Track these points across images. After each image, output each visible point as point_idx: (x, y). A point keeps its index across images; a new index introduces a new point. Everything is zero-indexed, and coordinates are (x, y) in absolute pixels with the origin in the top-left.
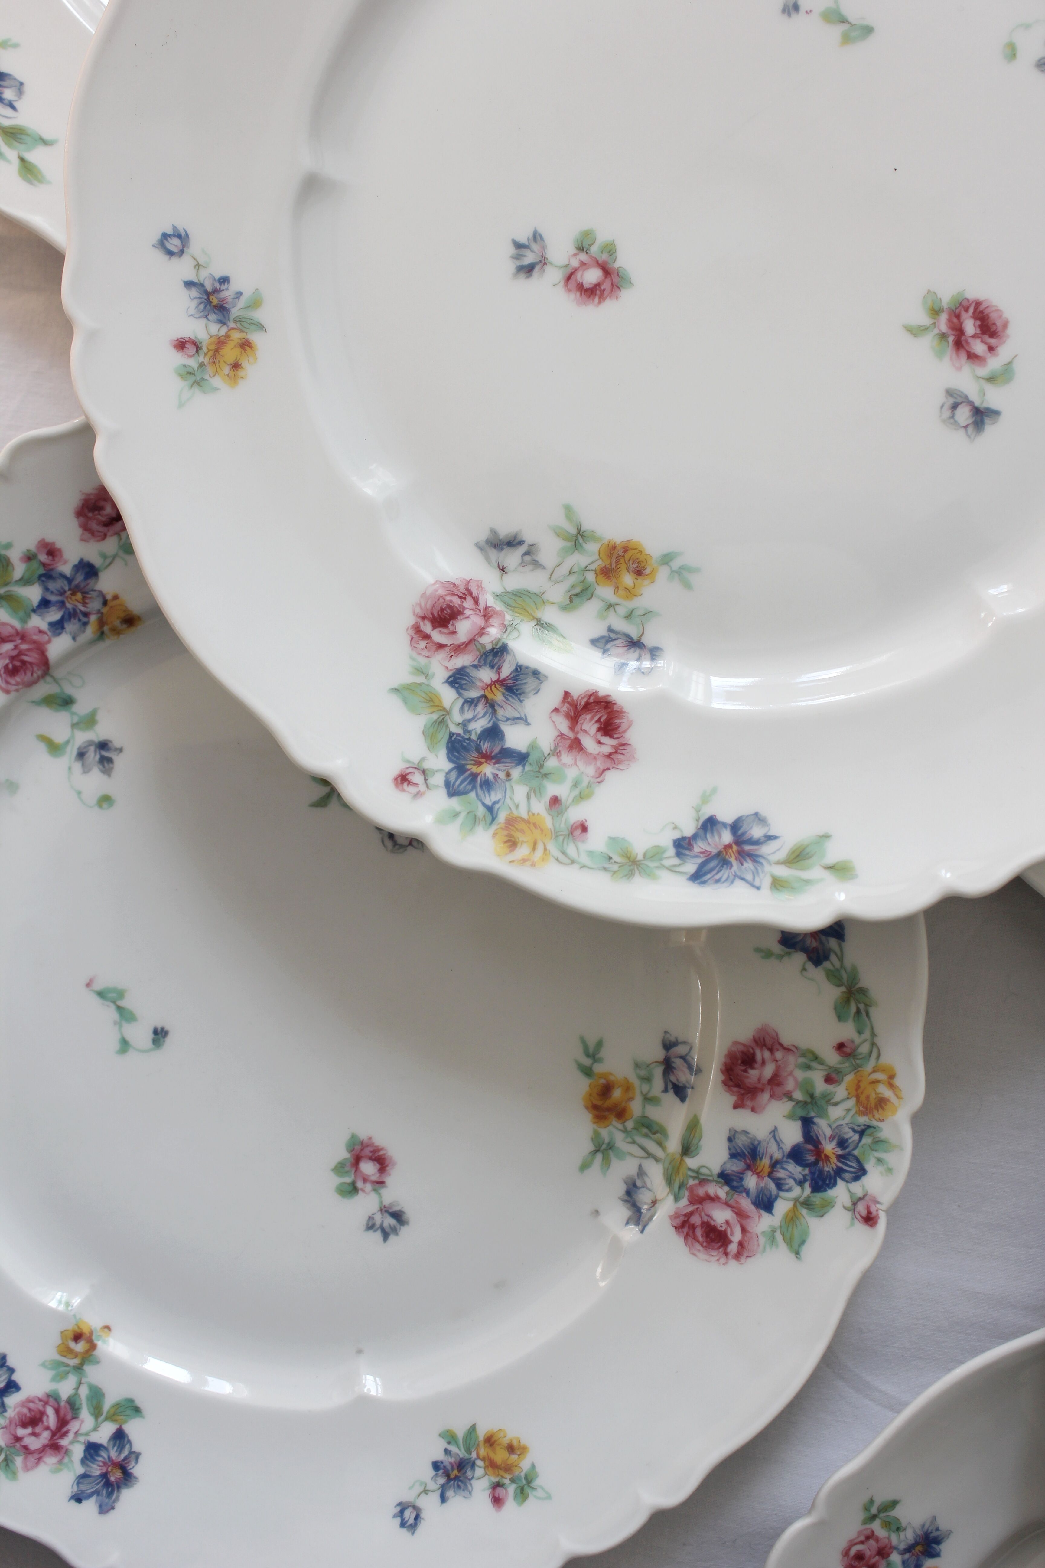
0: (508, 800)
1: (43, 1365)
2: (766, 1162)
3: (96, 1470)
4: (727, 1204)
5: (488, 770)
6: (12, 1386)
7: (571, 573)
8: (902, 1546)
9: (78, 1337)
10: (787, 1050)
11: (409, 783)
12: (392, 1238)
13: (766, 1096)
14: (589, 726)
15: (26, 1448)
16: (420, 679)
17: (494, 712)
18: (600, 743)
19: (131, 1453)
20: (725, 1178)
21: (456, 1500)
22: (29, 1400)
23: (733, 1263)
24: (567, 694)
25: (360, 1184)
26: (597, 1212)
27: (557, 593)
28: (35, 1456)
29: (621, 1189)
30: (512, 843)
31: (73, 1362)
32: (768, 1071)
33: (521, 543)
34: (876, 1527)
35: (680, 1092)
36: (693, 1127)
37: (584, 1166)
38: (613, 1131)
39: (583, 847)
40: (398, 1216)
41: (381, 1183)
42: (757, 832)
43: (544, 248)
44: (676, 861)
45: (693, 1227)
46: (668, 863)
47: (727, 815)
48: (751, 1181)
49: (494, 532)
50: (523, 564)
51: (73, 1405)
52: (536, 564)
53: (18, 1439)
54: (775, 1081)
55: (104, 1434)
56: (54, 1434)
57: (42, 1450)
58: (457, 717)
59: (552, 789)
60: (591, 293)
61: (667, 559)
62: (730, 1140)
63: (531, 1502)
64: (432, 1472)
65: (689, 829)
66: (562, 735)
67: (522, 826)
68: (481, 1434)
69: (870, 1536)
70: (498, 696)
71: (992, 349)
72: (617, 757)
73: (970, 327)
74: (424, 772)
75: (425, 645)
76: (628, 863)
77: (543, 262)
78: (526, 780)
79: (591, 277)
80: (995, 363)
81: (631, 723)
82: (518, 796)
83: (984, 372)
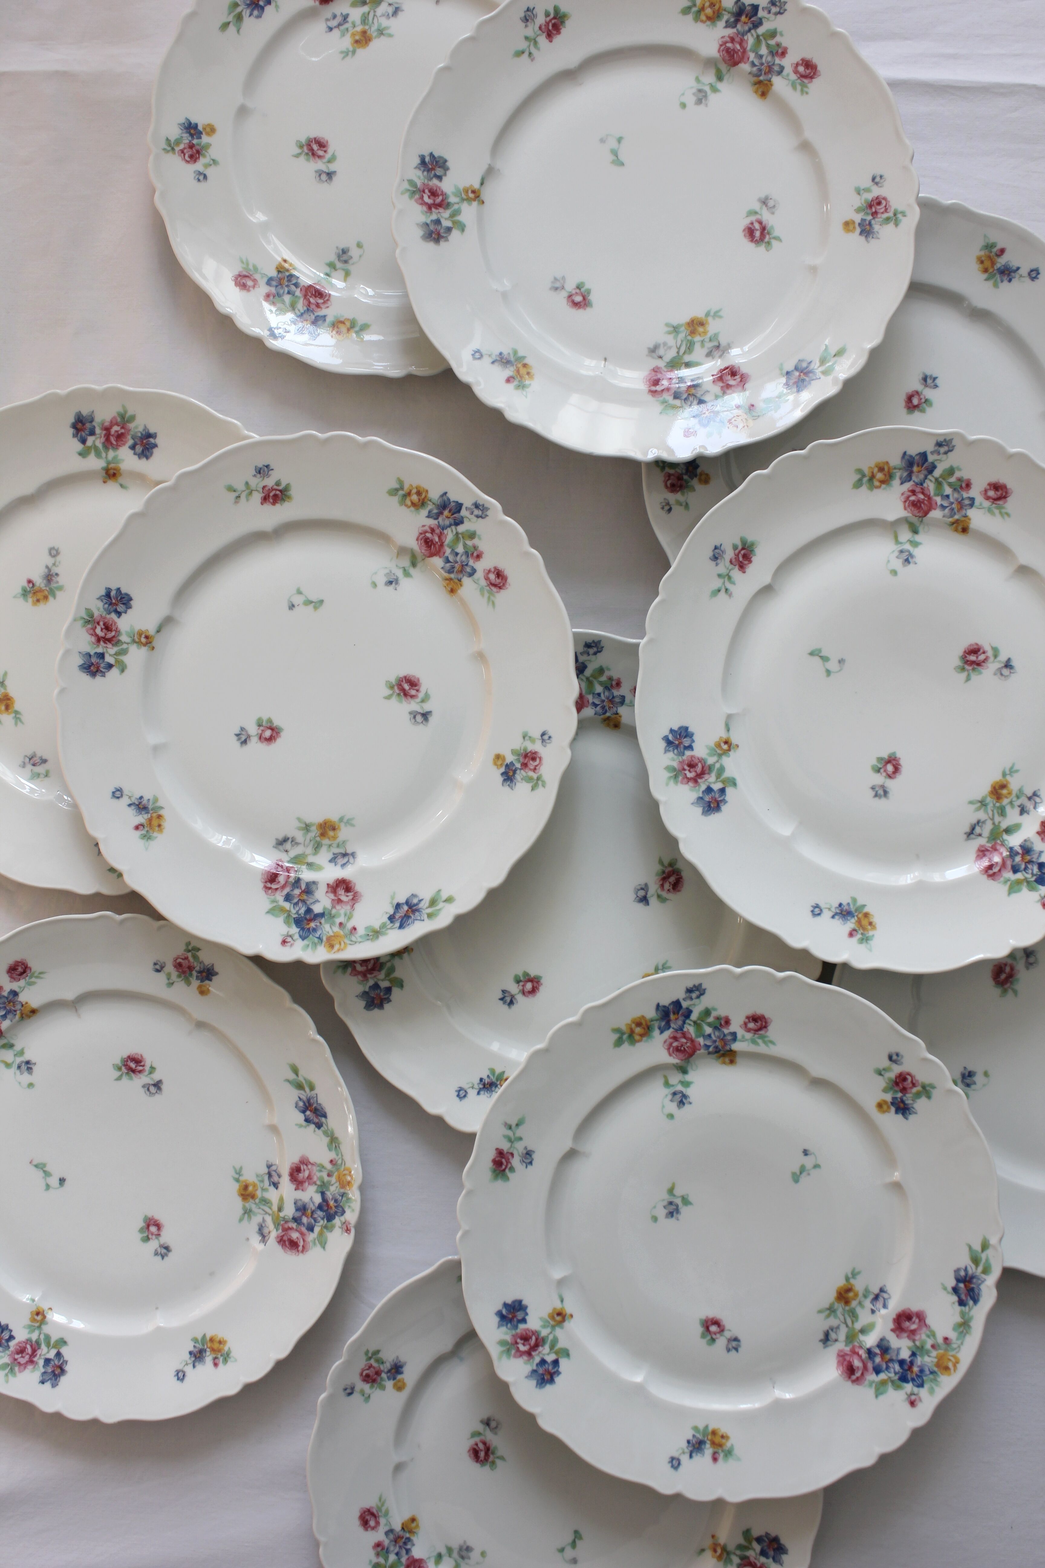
0: (324, 932)
5: (312, 925)
7: (310, 841)
11: (287, 942)
14: (341, 892)
16: (275, 904)
17: (306, 903)
18: (347, 896)
24: (328, 885)
27: (309, 850)
30: (332, 946)
33: (288, 839)
39: (357, 936)
42: (415, 901)
43: (247, 732)
44: (392, 925)
46: (389, 927)
47: (402, 900)
49: (277, 839)
50: (293, 846)
52: (297, 844)
58: (294, 911)
60: (270, 739)
61: (341, 819)
65: (392, 911)
66: (333, 900)
67: (333, 938)
70: (305, 897)
71: (418, 691)
72: (355, 898)
73: (406, 687)
74: (290, 936)
75: (270, 891)
76: (375, 934)
77: (249, 737)
78: (326, 922)
79: (268, 733)
80: (421, 695)
81: (355, 884)
82: (327, 929)
83: (419, 700)
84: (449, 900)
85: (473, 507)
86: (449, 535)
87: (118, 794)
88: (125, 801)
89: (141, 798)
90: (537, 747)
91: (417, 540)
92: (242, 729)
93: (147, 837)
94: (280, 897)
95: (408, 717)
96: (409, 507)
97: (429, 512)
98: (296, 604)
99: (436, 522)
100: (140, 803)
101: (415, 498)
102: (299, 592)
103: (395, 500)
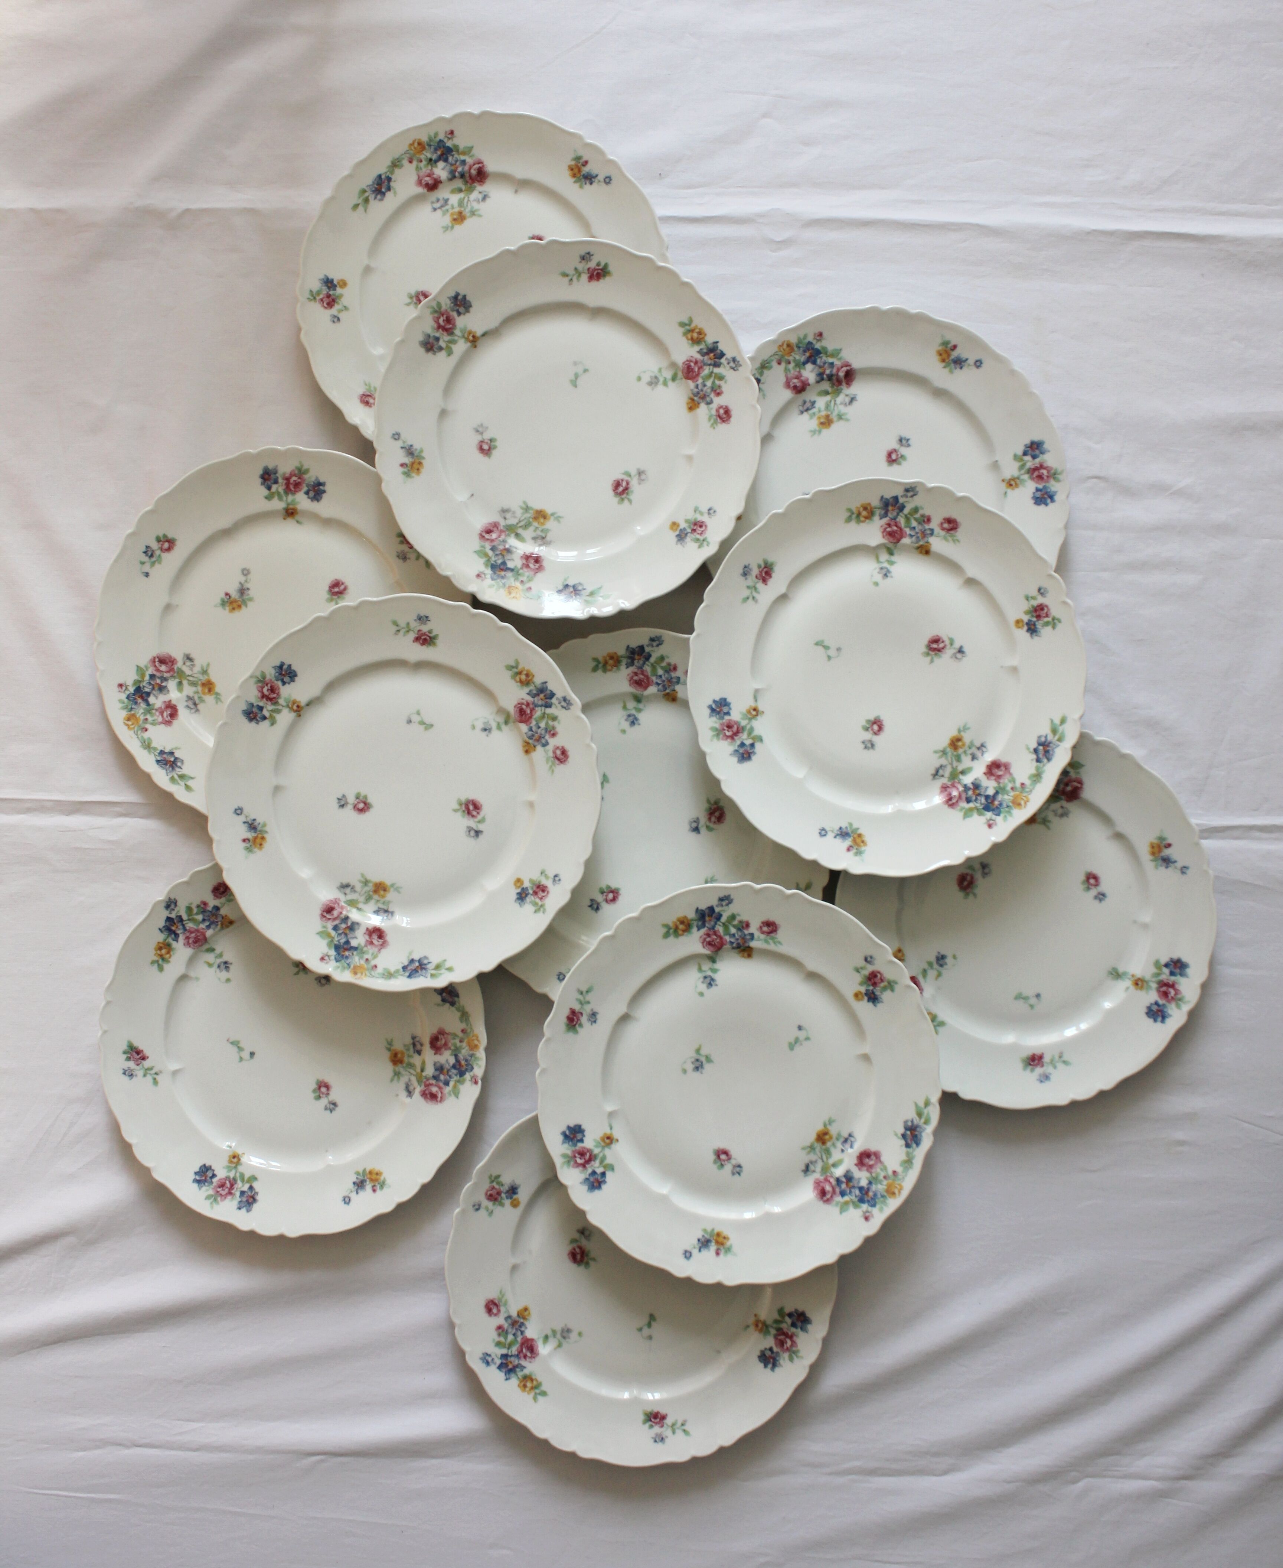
0: (353, 961)
1: (224, 1168)
2: (445, 1070)
3: (244, 1199)
4: (436, 1086)
5: (347, 953)
6: (214, 1176)
7: (365, 892)
8: (505, 1191)
9: (234, 1157)
10: (448, 1034)
11: (324, 960)
12: (333, 1112)
13: (443, 1050)
14: (375, 937)
15: (221, 1194)
16: (324, 929)
17: (347, 936)
18: (378, 941)
19: (255, 1192)
20: (434, 1077)
21: (361, 1193)
22: (220, 1179)
23: (439, 1104)
24: (367, 929)
25: (321, 1095)
26: (397, 1095)
27: (362, 899)
28: (224, 1197)
29: (404, 1086)
30: (355, 973)
31: (234, 1165)
32: (443, 1042)
33: (350, 886)
34: (495, 1184)
35: (419, 1053)
36: (424, 1063)
37: (392, 1080)
38: (399, 1068)
39: (376, 972)
40: (335, 1104)
41: (328, 1094)
42: (425, 962)
43: (346, 799)
44: (403, 973)
45: (426, 1095)
46: (401, 973)
47: (416, 957)
48: (442, 1077)
49: (342, 883)
50: (351, 892)
51: (235, 1179)
52: (355, 892)
53: (218, 1192)
54: (446, 1044)
55: (246, 1188)
56: (229, 1190)
57: (227, 1194)
58: (336, 939)
59: (366, 956)
60: (361, 811)
61: (392, 885)
62: (434, 1065)
63: (385, 1188)
64: (352, 1185)
65: (406, 963)
66: (367, 941)
67: (358, 968)
68: (368, 1171)
69: (493, 1188)
70: (347, 931)
71: (478, 813)
72: (384, 945)
73: (471, 807)
74: (328, 956)
75: (324, 919)
76: (389, 975)
77: (347, 803)
78: (358, 955)
79: (361, 806)
80: (479, 817)
81: (387, 935)
82: (356, 960)
83: (476, 820)
84: (450, 969)
85: (562, 699)
86: (538, 712)
87: (239, 811)
88: (242, 818)
89: (254, 820)
90: (548, 883)
91: (515, 707)
92: (344, 796)
93: (249, 850)
94: (330, 925)
95: (465, 829)
96: (517, 682)
97: (530, 691)
98: (413, 720)
99: (532, 699)
100: (252, 823)
101: (523, 677)
102: (418, 713)
103: (509, 674)
